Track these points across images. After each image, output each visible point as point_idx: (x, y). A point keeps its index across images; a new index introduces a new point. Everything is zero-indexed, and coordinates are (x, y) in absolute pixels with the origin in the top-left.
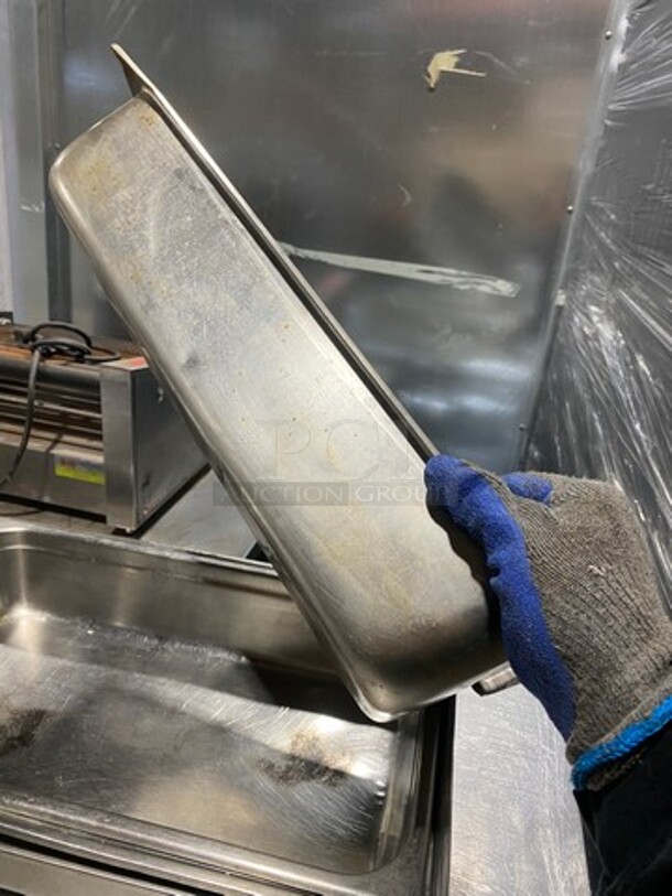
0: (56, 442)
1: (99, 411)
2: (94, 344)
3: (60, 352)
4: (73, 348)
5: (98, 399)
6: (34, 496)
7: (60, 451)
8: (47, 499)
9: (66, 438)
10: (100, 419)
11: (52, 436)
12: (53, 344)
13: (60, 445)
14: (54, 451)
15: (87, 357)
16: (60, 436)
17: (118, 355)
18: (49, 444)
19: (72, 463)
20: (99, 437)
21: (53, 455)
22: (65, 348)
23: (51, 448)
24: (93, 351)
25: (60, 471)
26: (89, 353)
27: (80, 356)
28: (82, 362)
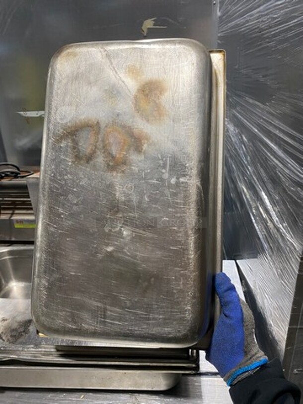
0: (12, 214)
1: (29, 198)
2: (21, 170)
3: (7, 176)
4: (12, 173)
5: (28, 193)
6: (8, 239)
7: (15, 217)
8: (13, 239)
9: (17, 212)
10: (30, 201)
11: (10, 212)
12: (3, 173)
13: (14, 215)
14: (12, 218)
15: (19, 175)
16: (14, 211)
17: (32, 172)
18: (9, 215)
19: (21, 222)
20: (31, 209)
21: (12, 220)
22: (9, 173)
23: (11, 217)
24: (21, 173)
25: (17, 226)
26: (19, 174)
27: (16, 176)
28: (18, 178)
